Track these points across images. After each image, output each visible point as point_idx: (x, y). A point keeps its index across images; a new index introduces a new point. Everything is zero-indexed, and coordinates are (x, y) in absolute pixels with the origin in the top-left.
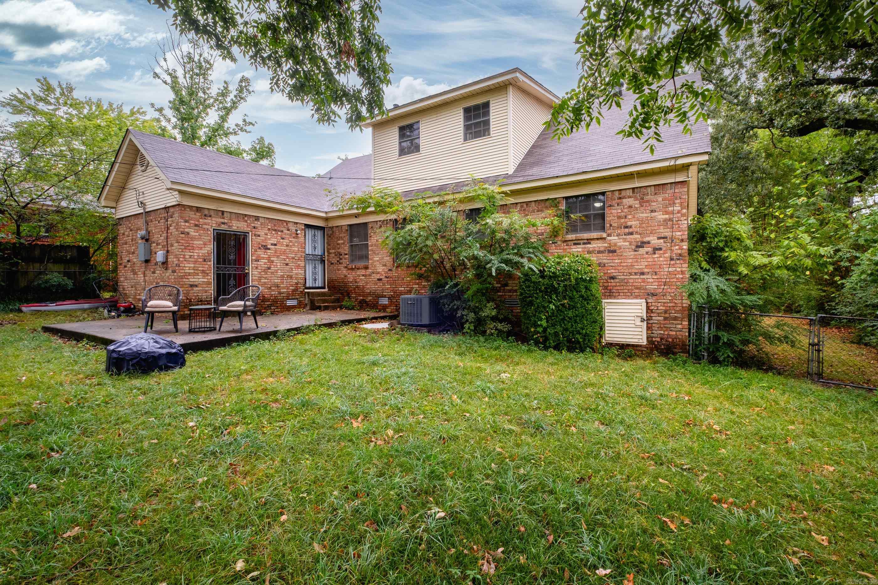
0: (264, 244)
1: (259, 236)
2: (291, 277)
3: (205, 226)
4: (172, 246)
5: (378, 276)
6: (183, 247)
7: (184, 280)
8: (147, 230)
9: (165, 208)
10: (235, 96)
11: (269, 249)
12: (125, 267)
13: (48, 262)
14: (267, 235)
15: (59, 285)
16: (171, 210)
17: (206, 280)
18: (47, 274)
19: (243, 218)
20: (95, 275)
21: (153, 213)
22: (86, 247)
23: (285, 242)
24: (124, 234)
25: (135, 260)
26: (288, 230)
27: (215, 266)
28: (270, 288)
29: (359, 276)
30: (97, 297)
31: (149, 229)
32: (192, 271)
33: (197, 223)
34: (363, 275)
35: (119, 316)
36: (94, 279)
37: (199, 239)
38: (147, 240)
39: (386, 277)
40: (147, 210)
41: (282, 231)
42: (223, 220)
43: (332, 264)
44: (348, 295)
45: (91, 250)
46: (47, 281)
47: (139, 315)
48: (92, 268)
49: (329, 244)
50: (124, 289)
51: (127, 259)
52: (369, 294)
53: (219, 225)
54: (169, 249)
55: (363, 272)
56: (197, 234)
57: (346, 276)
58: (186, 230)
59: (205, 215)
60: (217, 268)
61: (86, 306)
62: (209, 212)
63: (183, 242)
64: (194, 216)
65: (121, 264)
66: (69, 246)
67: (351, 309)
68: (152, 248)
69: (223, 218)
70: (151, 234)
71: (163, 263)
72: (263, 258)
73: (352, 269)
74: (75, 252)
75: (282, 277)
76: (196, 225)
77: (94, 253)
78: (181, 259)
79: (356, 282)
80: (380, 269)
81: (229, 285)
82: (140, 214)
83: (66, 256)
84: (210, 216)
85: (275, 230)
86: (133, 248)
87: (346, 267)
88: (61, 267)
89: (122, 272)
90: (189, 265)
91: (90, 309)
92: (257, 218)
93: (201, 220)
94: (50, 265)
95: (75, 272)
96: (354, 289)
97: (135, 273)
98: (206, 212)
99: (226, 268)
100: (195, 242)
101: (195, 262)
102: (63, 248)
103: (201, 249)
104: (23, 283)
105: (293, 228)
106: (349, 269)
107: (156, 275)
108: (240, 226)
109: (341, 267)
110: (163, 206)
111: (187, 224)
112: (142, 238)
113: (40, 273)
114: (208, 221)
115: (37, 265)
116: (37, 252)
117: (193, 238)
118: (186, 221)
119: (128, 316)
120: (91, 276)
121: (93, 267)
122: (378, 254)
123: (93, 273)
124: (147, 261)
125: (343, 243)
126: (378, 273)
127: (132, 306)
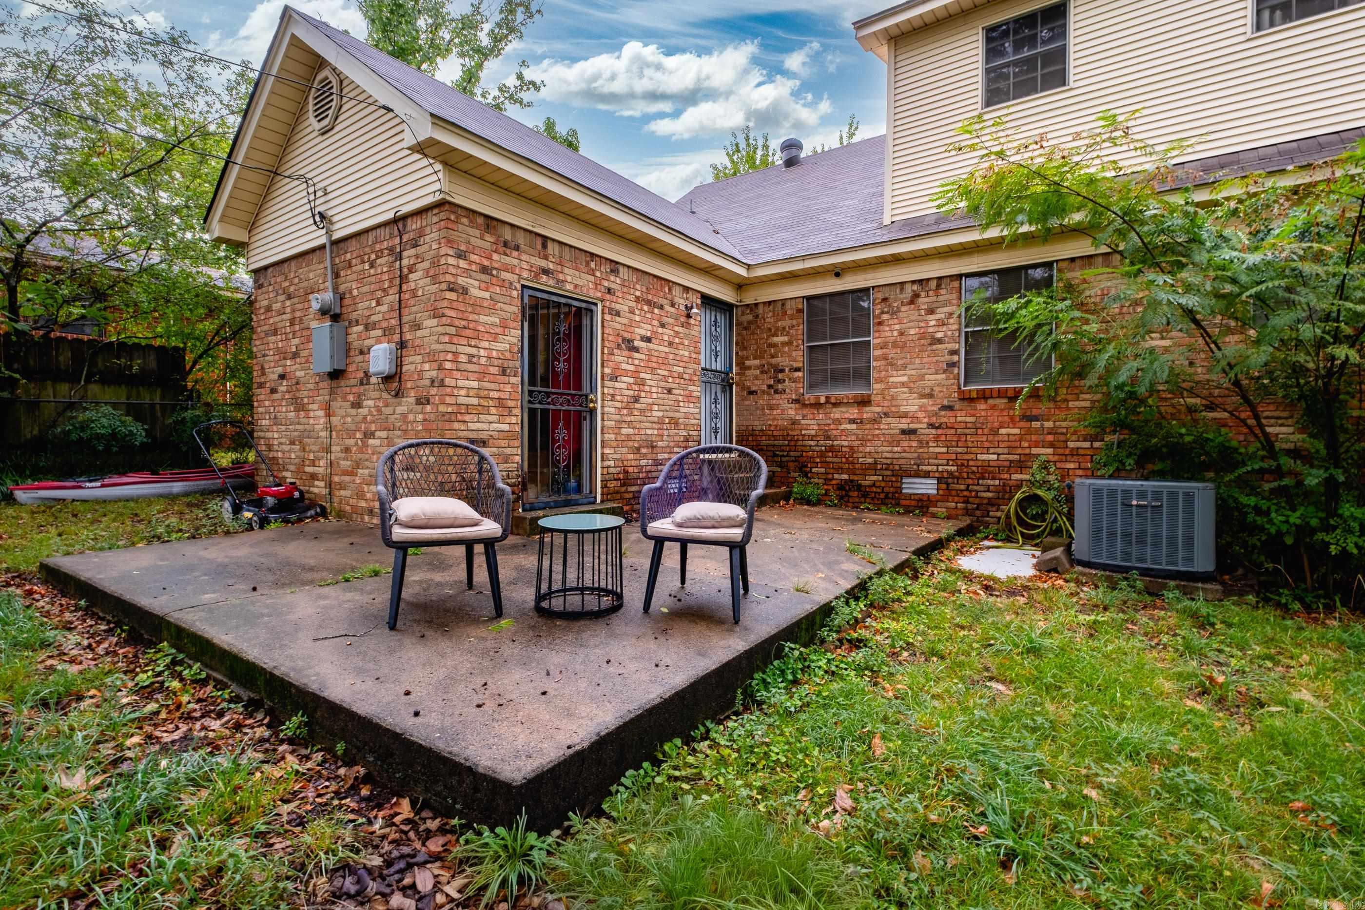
0: (627, 336)
1: (618, 314)
2: (675, 422)
3: (505, 275)
4: (417, 326)
5: (904, 424)
6: (453, 330)
7: (456, 425)
8: (335, 289)
9: (395, 221)
10: (499, 25)
11: (636, 350)
12: (273, 391)
13: (88, 381)
14: (632, 312)
15: (114, 435)
16: (413, 225)
17: (506, 427)
18: (86, 409)
19: (587, 264)
20: (197, 413)
21: (353, 244)
22: (176, 349)
23: (667, 334)
24: (269, 309)
25: (298, 374)
26: (673, 305)
27: (526, 388)
28: (638, 449)
29: (838, 422)
30: (203, 466)
31: (342, 288)
32: (475, 401)
33: (486, 263)
34: (852, 421)
35: (264, 523)
36: (195, 422)
37: (491, 310)
38: (336, 318)
39: (931, 426)
40: (337, 236)
41: (661, 307)
42: (543, 263)
43: (751, 393)
44: (803, 469)
45: (189, 358)
46: (84, 427)
47: (314, 518)
48: (190, 397)
49: (741, 345)
50: (270, 447)
51: (280, 370)
52: (873, 467)
53: (537, 276)
54: (408, 336)
55: (853, 412)
56: (487, 295)
57: (794, 422)
58: (461, 281)
59: (506, 244)
60: (531, 393)
61: (177, 487)
62: (513, 235)
63: (452, 313)
64: (480, 243)
65: (261, 385)
66: (137, 346)
67: (814, 505)
68: (352, 338)
69: (546, 258)
70: (347, 302)
71: (387, 379)
72: (626, 373)
73: (817, 405)
74: (152, 363)
75: (661, 421)
76: (484, 270)
77: (195, 363)
78: (448, 365)
79: (828, 438)
80: (912, 404)
81: (555, 441)
82: (313, 250)
83: (131, 367)
84: (517, 248)
85: (649, 303)
86: (296, 341)
87: (797, 401)
88: (120, 394)
89: (263, 404)
90: (467, 383)
91: (186, 494)
92: (615, 266)
93: (495, 257)
94: (94, 389)
95: (152, 406)
96: (822, 454)
97: (300, 407)
98: (507, 234)
99: (548, 394)
100: (482, 318)
101: (482, 375)
102: (124, 348)
103: (495, 337)
104: (30, 431)
105: (681, 301)
106: (804, 406)
107: (363, 411)
108: (579, 282)
109: (781, 401)
110: (390, 215)
111: (462, 264)
112: (324, 312)
113: (71, 406)
114: (510, 261)
115: (64, 388)
116: (65, 357)
117: (477, 306)
118: (460, 255)
119: (286, 521)
120: (188, 414)
121: (193, 396)
122: (904, 367)
123: (193, 408)
124: (336, 375)
125: (789, 343)
126: (905, 415)
127: (297, 494)
